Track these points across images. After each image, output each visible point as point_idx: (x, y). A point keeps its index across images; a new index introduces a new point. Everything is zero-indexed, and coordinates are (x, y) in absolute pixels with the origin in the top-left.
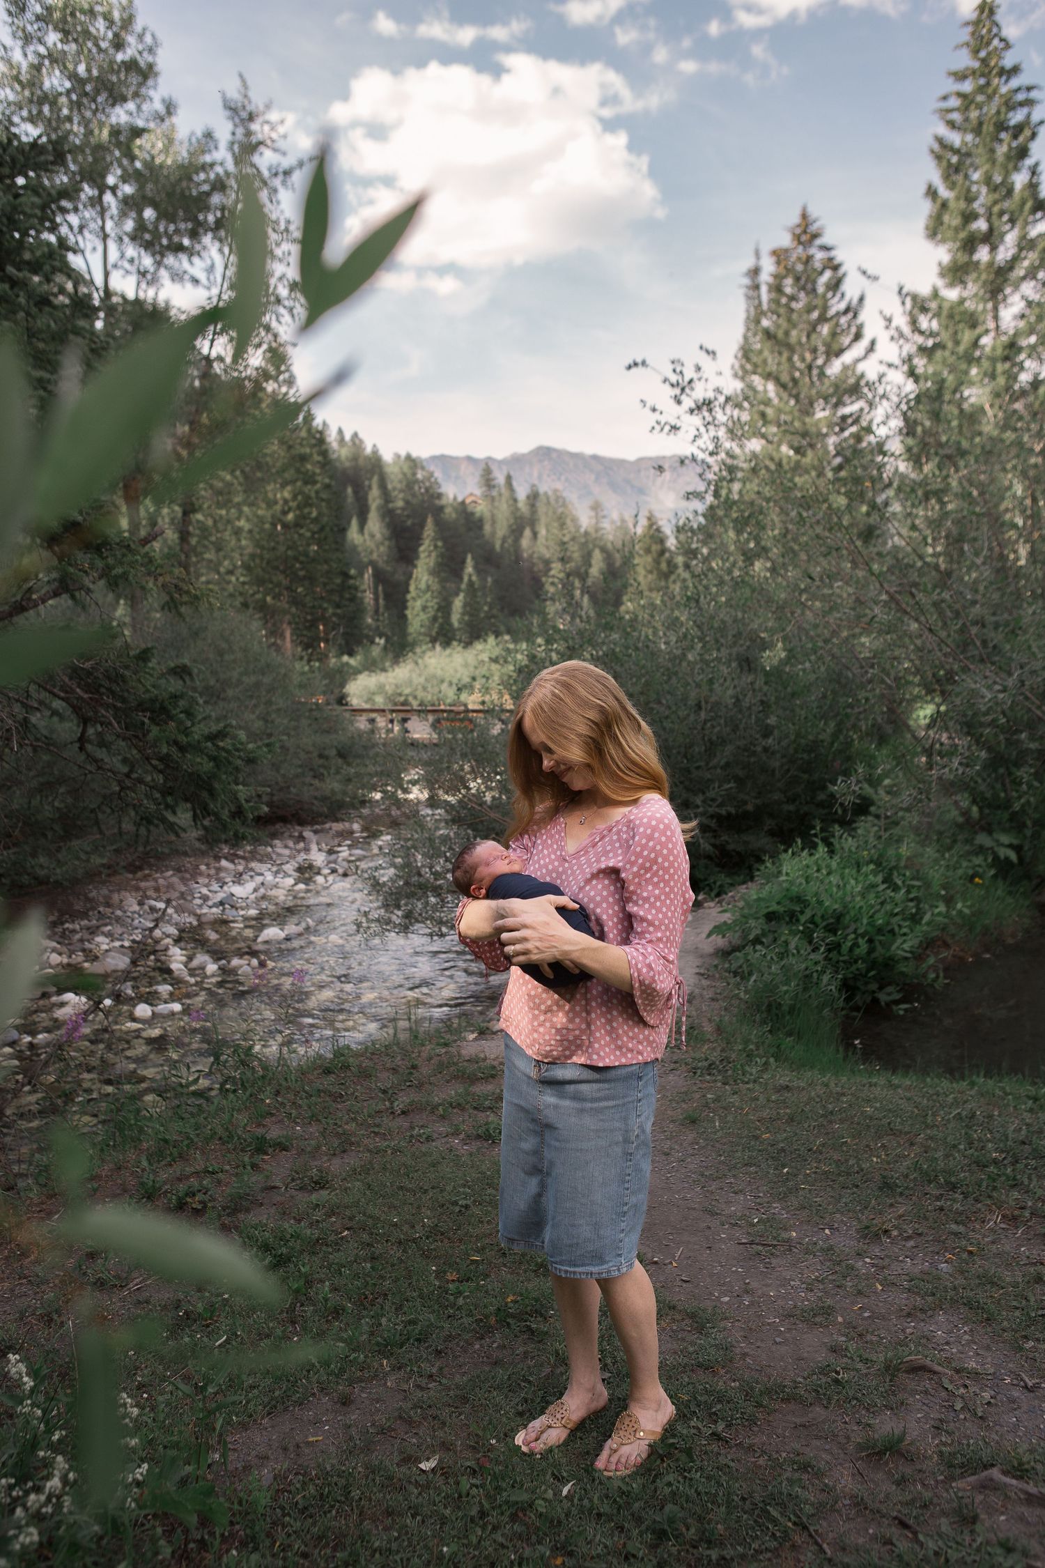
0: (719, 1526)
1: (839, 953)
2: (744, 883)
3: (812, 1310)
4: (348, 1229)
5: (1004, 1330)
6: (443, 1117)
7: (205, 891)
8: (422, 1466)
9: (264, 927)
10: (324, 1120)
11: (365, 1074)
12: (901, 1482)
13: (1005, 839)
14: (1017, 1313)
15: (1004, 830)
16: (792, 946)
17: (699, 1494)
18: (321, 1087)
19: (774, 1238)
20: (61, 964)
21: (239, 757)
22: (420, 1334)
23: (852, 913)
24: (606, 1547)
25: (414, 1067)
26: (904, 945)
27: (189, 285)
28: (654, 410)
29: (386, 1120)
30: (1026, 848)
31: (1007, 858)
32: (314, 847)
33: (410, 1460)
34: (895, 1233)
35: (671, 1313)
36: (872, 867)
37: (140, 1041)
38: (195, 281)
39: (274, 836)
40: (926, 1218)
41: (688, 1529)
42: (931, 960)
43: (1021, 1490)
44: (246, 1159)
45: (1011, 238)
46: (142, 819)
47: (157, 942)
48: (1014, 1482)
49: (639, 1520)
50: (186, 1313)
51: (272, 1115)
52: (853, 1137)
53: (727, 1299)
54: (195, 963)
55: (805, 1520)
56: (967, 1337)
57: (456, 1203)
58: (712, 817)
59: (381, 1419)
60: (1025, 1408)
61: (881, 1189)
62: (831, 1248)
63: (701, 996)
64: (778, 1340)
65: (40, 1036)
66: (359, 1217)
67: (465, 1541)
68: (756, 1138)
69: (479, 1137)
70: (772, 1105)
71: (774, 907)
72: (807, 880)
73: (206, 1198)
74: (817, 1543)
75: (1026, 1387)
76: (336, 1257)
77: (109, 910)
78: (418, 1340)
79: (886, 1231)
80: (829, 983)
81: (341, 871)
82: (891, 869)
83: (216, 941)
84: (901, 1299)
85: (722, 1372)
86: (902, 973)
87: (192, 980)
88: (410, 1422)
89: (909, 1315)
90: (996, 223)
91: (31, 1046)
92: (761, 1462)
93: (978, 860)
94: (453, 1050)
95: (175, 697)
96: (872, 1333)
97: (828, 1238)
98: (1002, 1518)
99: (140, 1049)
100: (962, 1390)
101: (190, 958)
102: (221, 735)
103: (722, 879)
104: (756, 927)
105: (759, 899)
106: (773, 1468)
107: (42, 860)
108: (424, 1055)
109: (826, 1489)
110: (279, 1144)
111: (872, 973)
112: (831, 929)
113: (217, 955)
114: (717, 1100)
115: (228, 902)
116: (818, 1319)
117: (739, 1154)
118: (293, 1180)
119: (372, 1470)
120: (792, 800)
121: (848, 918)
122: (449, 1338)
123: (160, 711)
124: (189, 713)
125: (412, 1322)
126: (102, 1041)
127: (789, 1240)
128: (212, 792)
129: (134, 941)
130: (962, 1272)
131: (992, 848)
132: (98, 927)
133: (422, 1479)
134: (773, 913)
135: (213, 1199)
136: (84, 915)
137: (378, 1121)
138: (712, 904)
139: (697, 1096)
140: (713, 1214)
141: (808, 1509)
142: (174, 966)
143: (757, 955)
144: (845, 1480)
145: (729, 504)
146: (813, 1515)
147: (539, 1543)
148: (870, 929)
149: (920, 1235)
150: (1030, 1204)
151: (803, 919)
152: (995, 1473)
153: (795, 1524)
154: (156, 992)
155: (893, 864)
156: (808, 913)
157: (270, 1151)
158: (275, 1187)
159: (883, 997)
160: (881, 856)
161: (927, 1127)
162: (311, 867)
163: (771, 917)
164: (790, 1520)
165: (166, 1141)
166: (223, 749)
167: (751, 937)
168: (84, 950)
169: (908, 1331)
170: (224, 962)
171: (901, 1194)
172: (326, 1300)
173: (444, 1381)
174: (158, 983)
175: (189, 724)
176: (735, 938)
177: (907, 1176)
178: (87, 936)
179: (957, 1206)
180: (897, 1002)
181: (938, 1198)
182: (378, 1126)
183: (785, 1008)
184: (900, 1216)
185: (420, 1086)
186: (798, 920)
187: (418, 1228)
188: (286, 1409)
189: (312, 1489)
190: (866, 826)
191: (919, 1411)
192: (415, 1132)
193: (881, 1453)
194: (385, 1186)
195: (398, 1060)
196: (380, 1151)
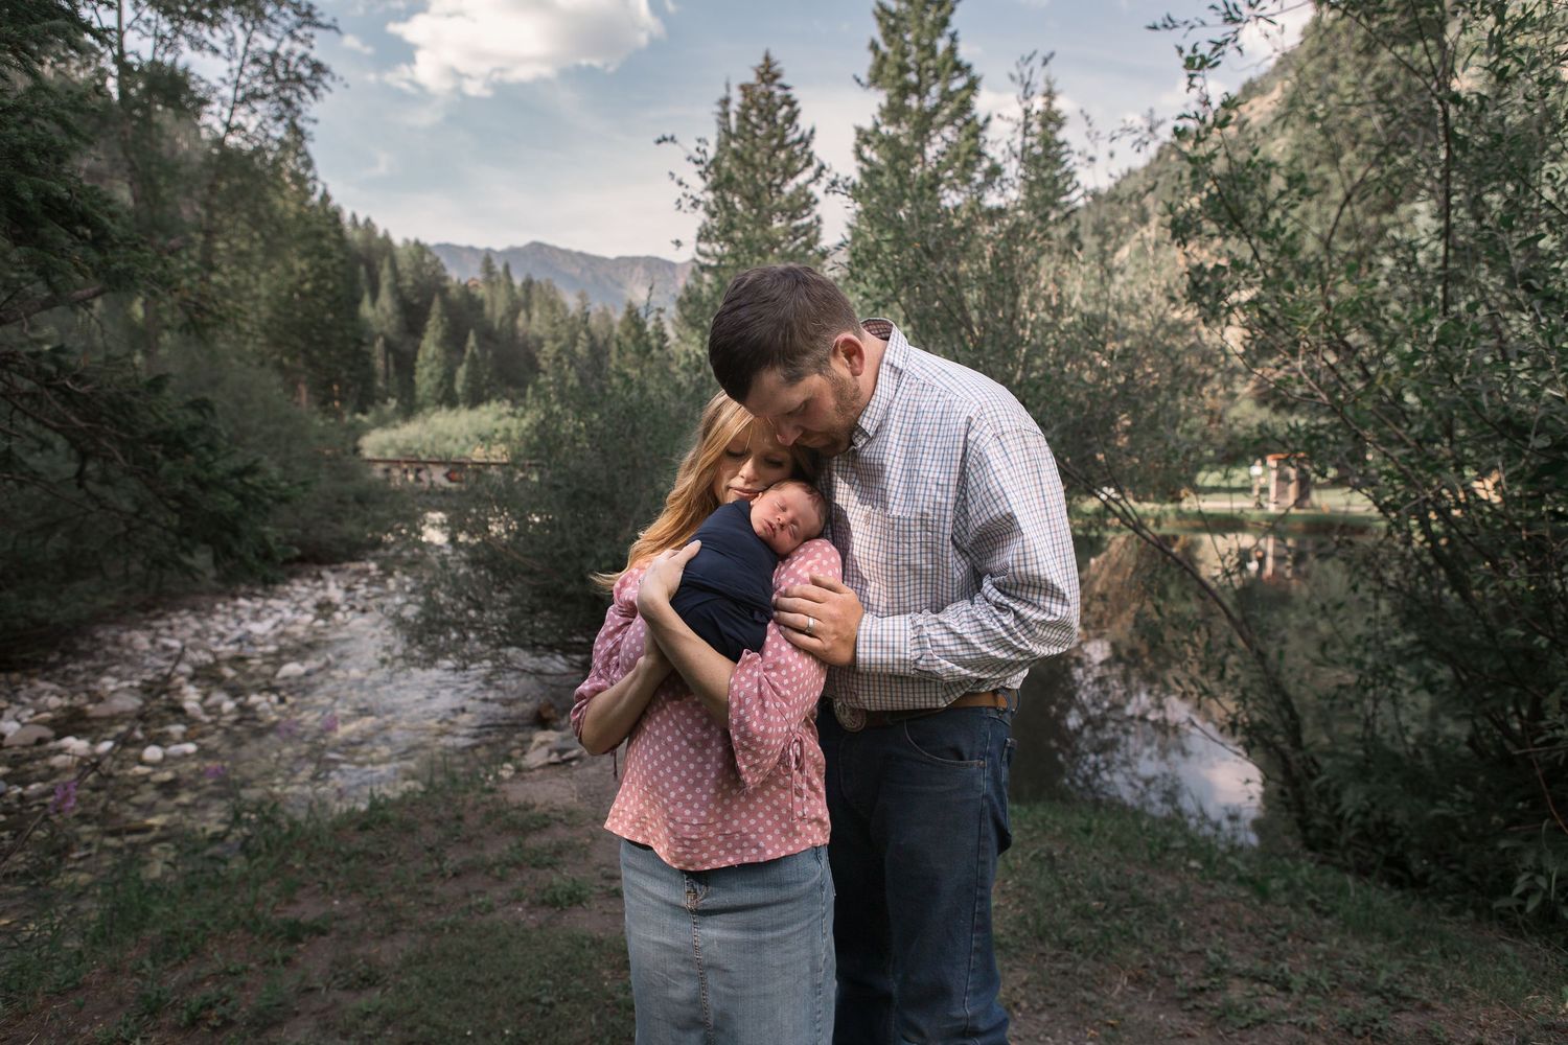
6: (500, 880)
7: (221, 628)
9: (282, 663)
10: (365, 890)
11: (408, 828)
18: (359, 848)
20: (62, 708)
21: (271, 497)
25: (460, 818)
27: (209, 54)
28: (680, 183)
29: (437, 887)
32: (332, 585)
34: (1024, 1004)
38: (216, 51)
39: (293, 575)
40: (1052, 986)
44: (276, 953)
45: (935, 90)
46: (153, 562)
51: (304, 886)
54: (211, 701)
57: (536, 1001)
65: (33, 787)
66: (423, 1027)
69: (544, 903)
73: (225, 1010)
81: (359, 607)
83: (233, 678)
90: (925, 77)
91: (21, 798)
94: (500, 796)
95: (193, 429)
99: (148, 795)
101: (206, 696)
102: (251, 470)
107: (41, 602)
108: (470, 803)
110: (315, 928)
113: (234, 692)
115: (247, 639)
118: (335, 977)
123: (175, 443)
124: (210, 447)
126: (104, 788)
128: (237, 534)
129: (144, 681)
135: (235, 1012)
136: (89, 655)
137: (427, 887)
150: (1152, 962)
154: (167, 733)
157: (305, 938)
158: (311, 990)
165: (175, 932)
166: (252, 487)
168: (87, 692)
170: (241, 699)
171: (1016, 956)
174: (170, 723)
175: (210, 458)
177: (1014, 933)
178: (91, 676)
179: (1079, 969)
181: (1056, 958)
184: (1025, 985)
185: (468, 841)
187: (495, 1037)
192: (472, 902)
194: (448, 981)
195: (442, 811)
196: (438, 931)
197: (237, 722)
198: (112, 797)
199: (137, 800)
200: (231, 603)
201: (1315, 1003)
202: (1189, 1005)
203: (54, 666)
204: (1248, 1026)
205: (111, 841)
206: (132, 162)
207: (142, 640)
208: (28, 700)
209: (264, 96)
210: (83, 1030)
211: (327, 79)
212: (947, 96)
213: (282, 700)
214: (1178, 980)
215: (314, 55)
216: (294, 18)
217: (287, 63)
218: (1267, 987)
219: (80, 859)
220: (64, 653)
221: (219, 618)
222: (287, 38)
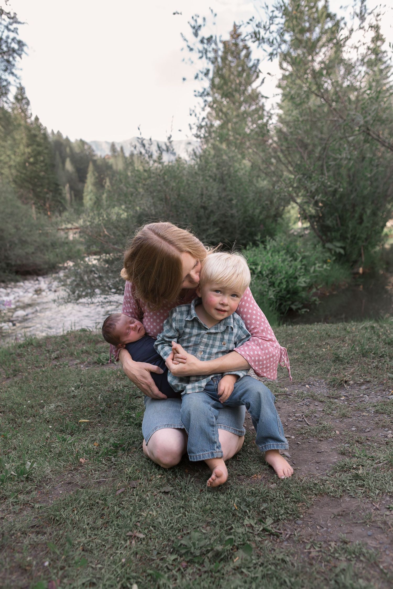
13: (338, 244)
15: (339, 241)
23: (278, 269)
30: (348, 248)
31: (340, 253)
36: (284, 251)
39: (26, 279)
45: (317, 30)
82: (293, 253)
86: (302, 297)
90: (312, 23)
93: (328, 254)
111: (288, 296)
121: (276, 271)
131: (333, 249)
148: (286, 276)
155: (294, 250)
159: (294, 307)
160: (288, 247)
180: (300, 309)
184: (352, 373)
190: (280, 236)
211: (25, 48)
212: (323, 32)
215: (18, 38)
216: (8, 20)
217: (6, 42)
222: (6, 31)
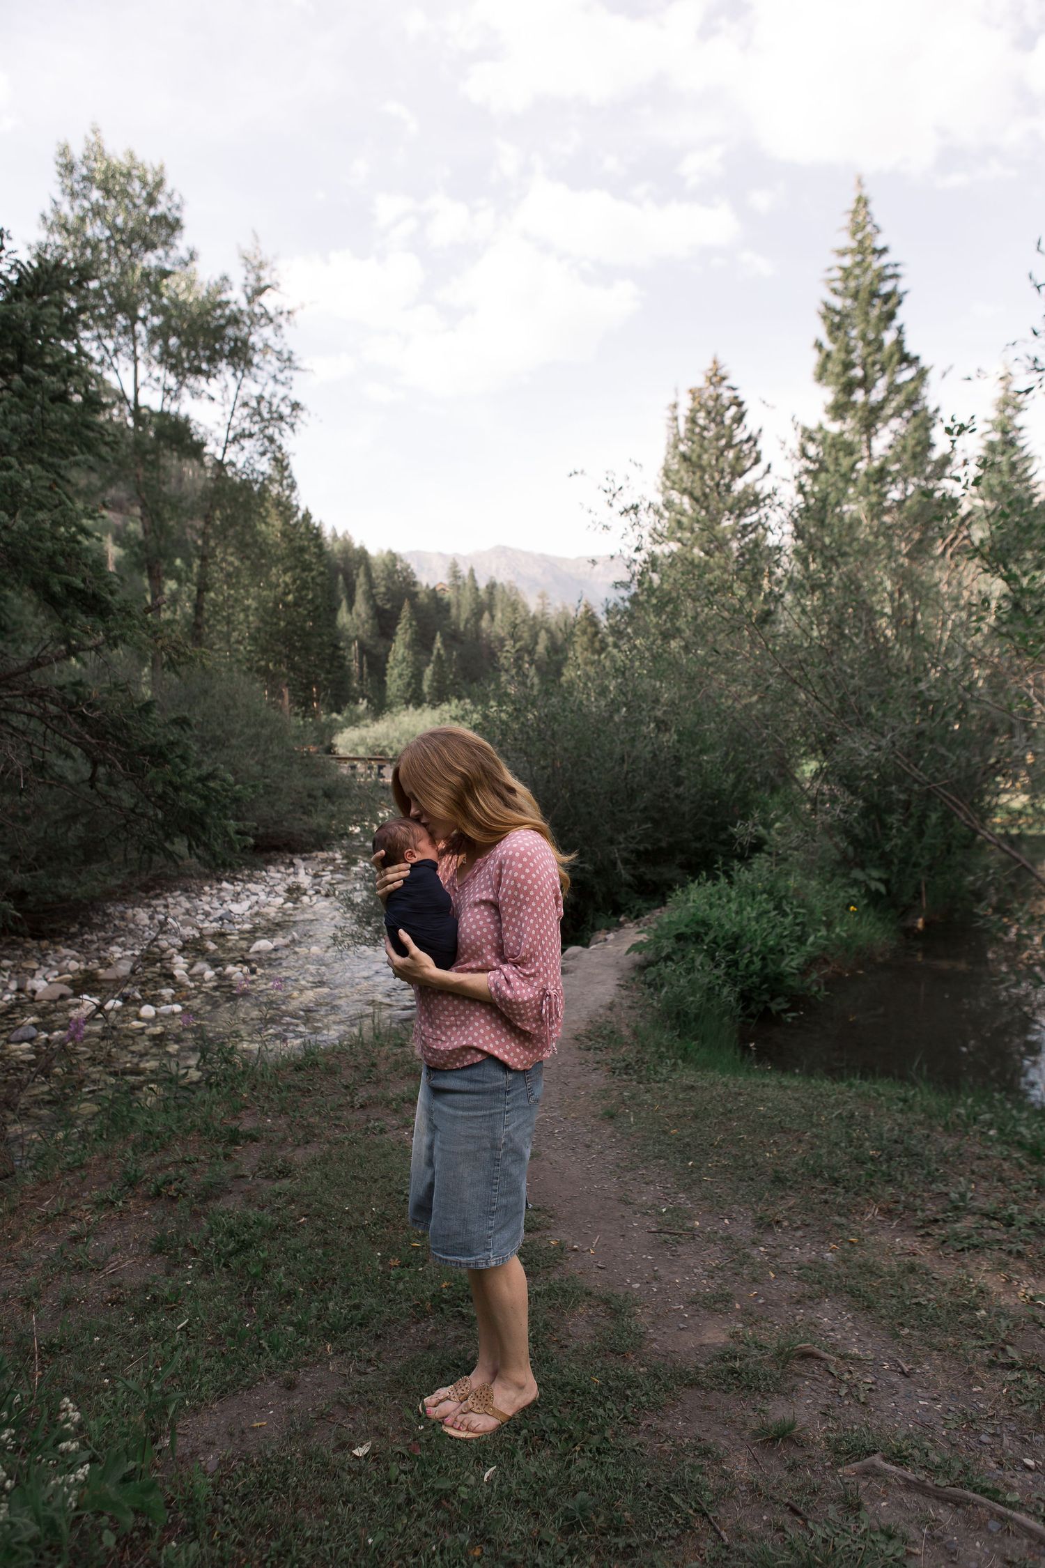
0: (626, 1514)
1: (737, 969)
2: (658, 907)
3: (713, 1297)
4: (305, 1216)
5: (882, 1317)
6: (396, 1111)
7: (207, 908)
8: (356, 1452)
10: (292, 1113)
11: (331, 1071)
12: (792, 1468)
13: (875, 874)
14: (894, 1301)
15: (875, 867)
16: (697, 963)
17: (608, 1480)
18: (292, 1083)
19: (680, 1227)
20: (79, 970)
21: (228, 797)
22: (363, 1318)
23: (748, 935)
24: (522, 1534)
25: (374, 1065)
26: (791, 963)
27: (206, 402)
29: (346, 1113)
30: (893, 881)
31: (877, 891)
32: (302, 872)
33: (346, 1446)
34: (786, 1224)
35: (588, 1298)
36: (765, 896)
37: (145, 1037)
38: (212, 399)
39: (269, 862)
40: (813, 1210)
41: (597, 1517)
42: (814, 976)
43: (900, 1476)
44: (220, 1150)
45: (882, 384)
46: (145, 848)
47: (163, 951)
48: (894, 1468)
49: (553, 1507)
50: (154, 1297)
51: (247, 1108)
52: (749, 1134)
53: (637, 1285)
54: (195, 970)
55: (704, 1506)
56: (850, 1324)
58: (632, 852)
59: (322, 1404)
60: (902, 1393)
61: (773, 1182)
62: (729, 1238)
63: (621, 1004)
64: (682, 1326)
65: (56, 1033)
66: (316, 1205)
67: (391, 1530)
68: (665, 1132)
70: (680, 1103)
71: (683, 929)
72: (711, 906)
73: (182, 1186)
74: (715, 1530)
75: (903, 1373)
76: (293, 1243)
77: (123, 924)
78: (360, 1325)
79: (778, 1222)
80: (728, 994)
81: (323, 892)
82: (781, 898)
83: (215, 951)
84: (792, 1287)
85: (632, 1357)
86: (790, 987)
87: (192, 985)
88: (347, 1407)
89: (798, 1302)
90: (870, 372)
91: (48, 1041)
92: (666, 1447)
93: (853, 891)
94: (408, 1050)
95: (173, 744)
96: (766, 1320)
97: (727, 1227)
98: (884, 1504)
100: (847, 1376)
101: (192, 966)
102: (212, 776)
103: (640, 904)
104: (668, 946)
105: (670, 922)
106: (677, 1454)
107: (65, 880)
108: (382, 1054)
109: (725, 1475)
110: (250, 1136)
111: (765, 986)
112: (731, 949)
113: (215, 963)
114: (632, 1098)
115: (227, 918)
116: (718, 1306)
117: (650, 1148)
118: (260, 1169)
119: (309, 1456)
120: (699, 839)
121: (744, 939)
122: (389, 1322)
123: (158, 755)
124: (184, 758)
125: (357, 1307)
127: (693, 1229)
128: (203, 827)
130: (845, 1261)
131: (864, 882)
132: (113, 938)
133: (355, 1466)
134: (682, 934)
135: (187, 1187)
136: (102, 927)
137: (339, 1114)
138: (631, 925)
139: (615, 1093)
140: (627, 1203)
141: (708, 1496)
142: (177, 972)
143: (668, 970)
144: (741, 1467)
145: (651, 591)
146: (712, 1502)
147: (461, 1530)
148: (763, 948)
149: (808, 1225)
150: (903, 1198)
151: (707, 939)
152: (877, 1460)
153: (695, 1511)
154: (160, 995)
155: (783, 893)
156: (712, 935)
157: (242, 1142)
158: (243, 1176)
159: (774, 1007)
160: (772, 887)
161: (813, 1125)
162: (298, 888)
163: (680, 937)
164: (691, 1507)
165: (150, 1133)
166: (212, 789)
167: (663, 954)
168: (99, 958)
169: (798, 1318)
171: (791, 1187)
172: (280, 1284)
173: (381, 1366)
174: (162, 987)
176: (650, 954)
177: (796, 1171)
179: (839, 1199)
180: (786, 1011)
181: (823, 1192)
182: (339, 1118)
183: (692, 1016)
184: (790, 1208)
185: (378, 1082)
186: (703, 941)
187: (367, 1215)
188: (235, 1394)
189: (252, 1476)
190: (761, 862)
191: (808, 1397)
192: (370, 1125)
193: (774, 1440)
194: (340, 1176)
195: (360, 1059)
196: (338, 1143)
197: (215, 988)
198: (116, 1045)
199: (133, 1048)
200: (217, 886)
201: (1028, 1235)
202: (922, 1232)
203: (74, 936)
204: (963, 1250)
205: (112, 1080)
206: (143, 500)
207: (142, 915)
208: (54, 963)
209: (251, 436)
210: (85, 1194)
211: (303, 415)
212: (894, 389)
213: (253, 972)
214: (919, 1213)
215: (294, 396)
216: (277, 364)
217: (270, 404)
218: (994, 1224)
219: (90, 1092)
220: (82, 925)
221: (204, 898)
222: (271, 383)
